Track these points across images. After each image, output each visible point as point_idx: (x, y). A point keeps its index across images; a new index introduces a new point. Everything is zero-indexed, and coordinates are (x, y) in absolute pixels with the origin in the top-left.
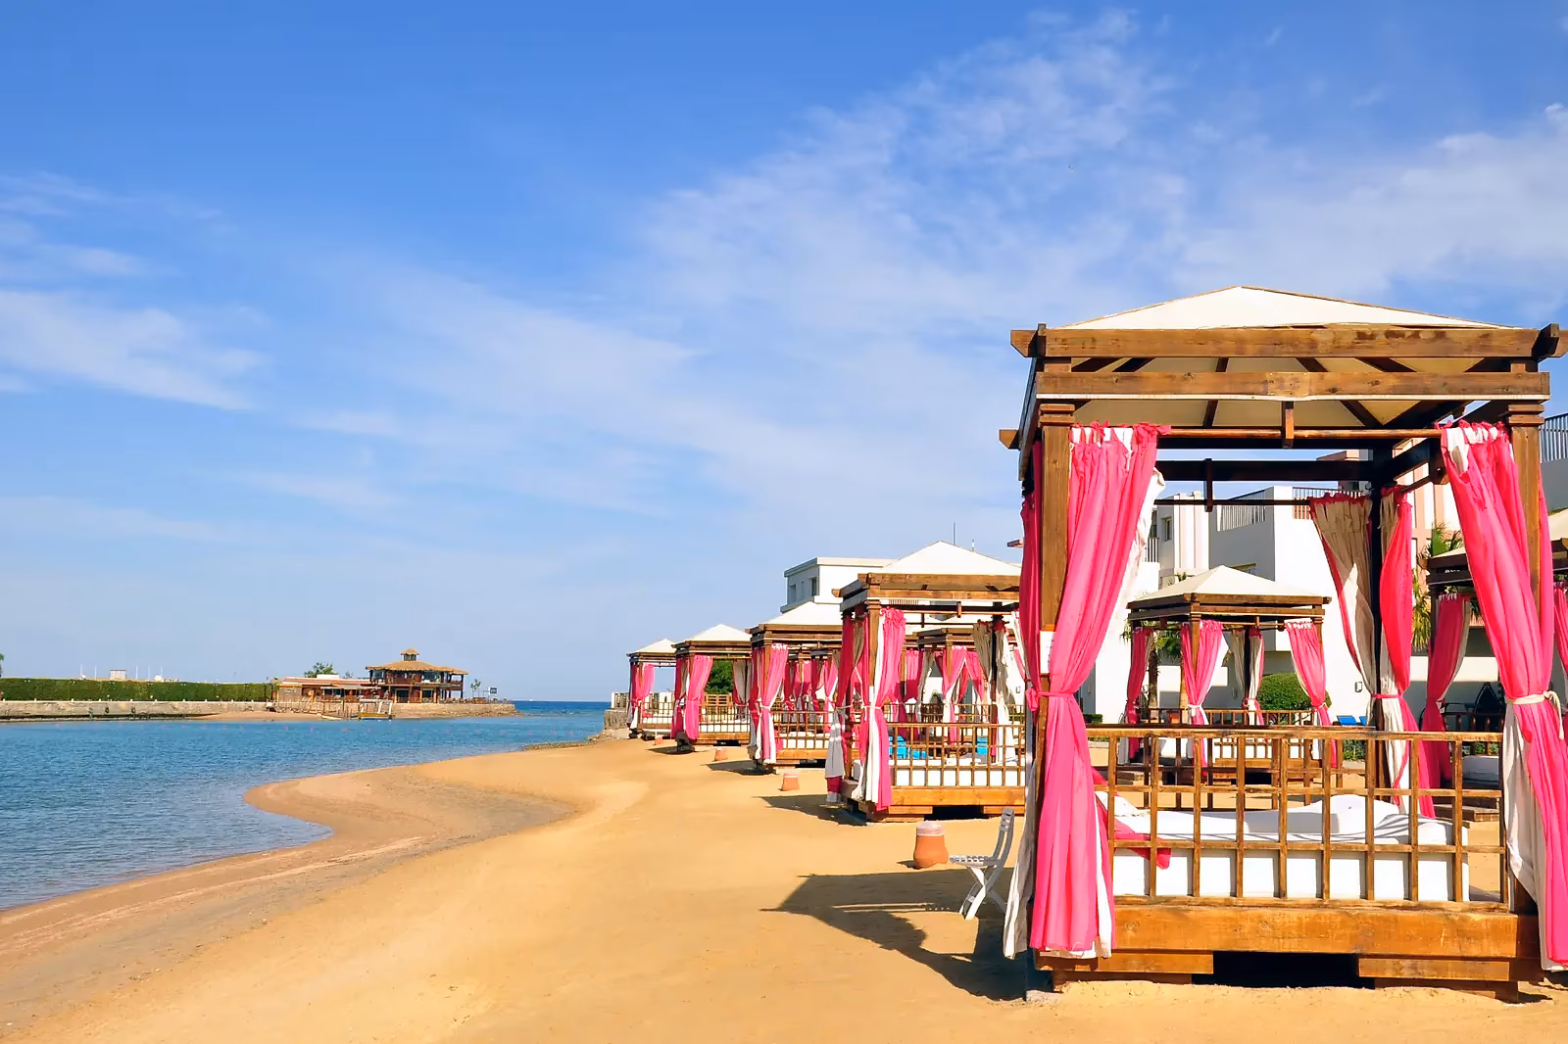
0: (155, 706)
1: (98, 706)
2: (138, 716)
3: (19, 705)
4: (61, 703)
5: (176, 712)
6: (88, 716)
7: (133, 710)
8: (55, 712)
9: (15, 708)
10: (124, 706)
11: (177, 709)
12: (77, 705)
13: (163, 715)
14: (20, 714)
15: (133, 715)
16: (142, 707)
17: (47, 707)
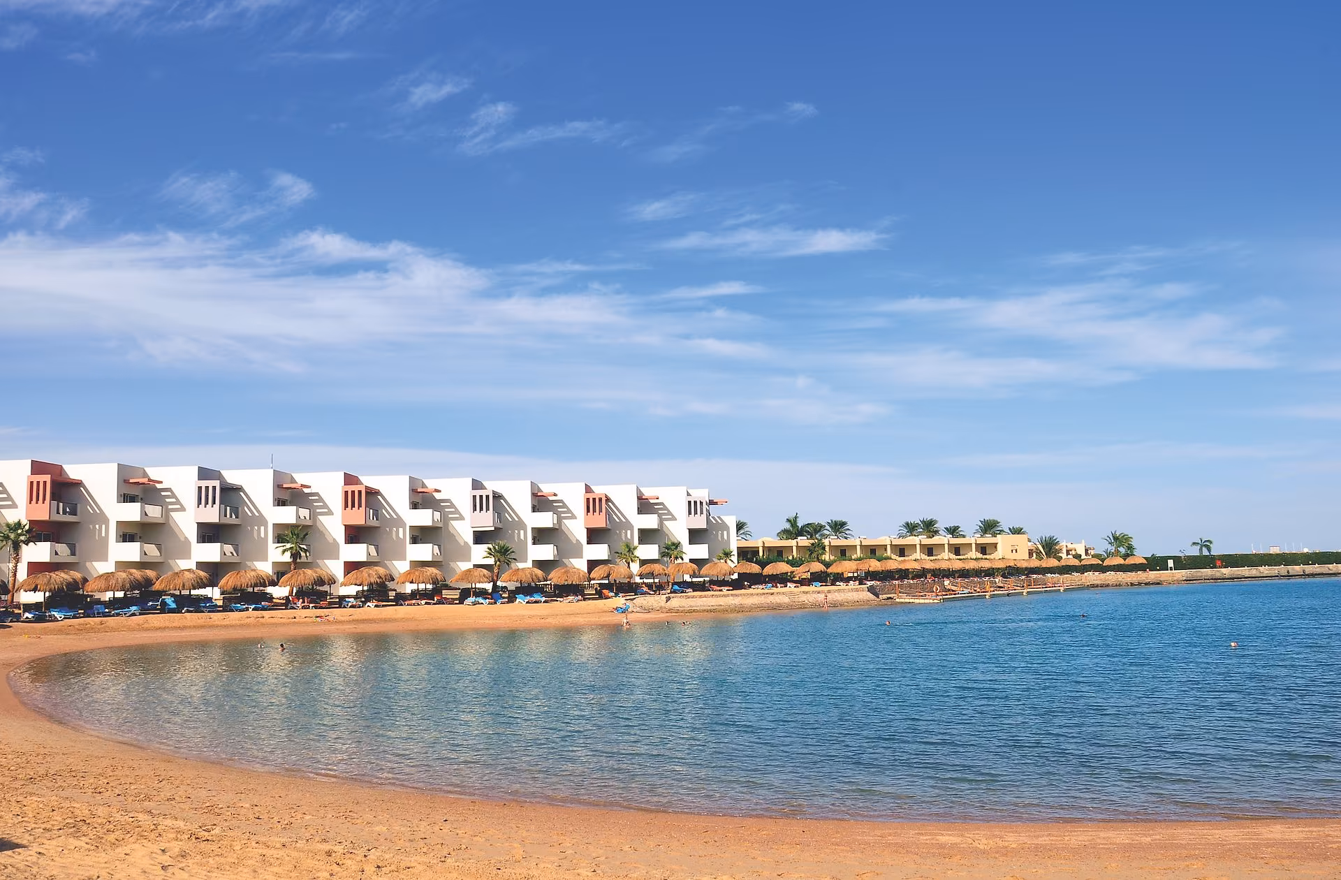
0: (1316, 568)
1: (1282, 569)
2: (1307, 575)
3: (1238, 570)
4: (1262, 569)
5: (1331, 572)
6: (1277, 576)
7: (1304, 571)
8: (1258, 575)
9: (1236, 573)
10: (1297, 569)
11: (1331, 570)
12: (1270, 570)
13: (1322, 574)
14: (1239, 576)
15: (1305, 575)
16: (1310, 569)
17: (1253, 571)
